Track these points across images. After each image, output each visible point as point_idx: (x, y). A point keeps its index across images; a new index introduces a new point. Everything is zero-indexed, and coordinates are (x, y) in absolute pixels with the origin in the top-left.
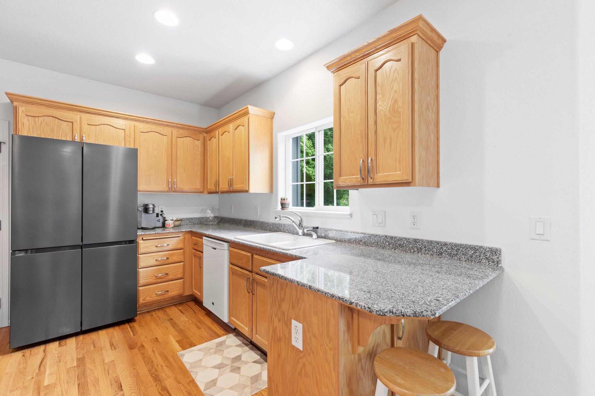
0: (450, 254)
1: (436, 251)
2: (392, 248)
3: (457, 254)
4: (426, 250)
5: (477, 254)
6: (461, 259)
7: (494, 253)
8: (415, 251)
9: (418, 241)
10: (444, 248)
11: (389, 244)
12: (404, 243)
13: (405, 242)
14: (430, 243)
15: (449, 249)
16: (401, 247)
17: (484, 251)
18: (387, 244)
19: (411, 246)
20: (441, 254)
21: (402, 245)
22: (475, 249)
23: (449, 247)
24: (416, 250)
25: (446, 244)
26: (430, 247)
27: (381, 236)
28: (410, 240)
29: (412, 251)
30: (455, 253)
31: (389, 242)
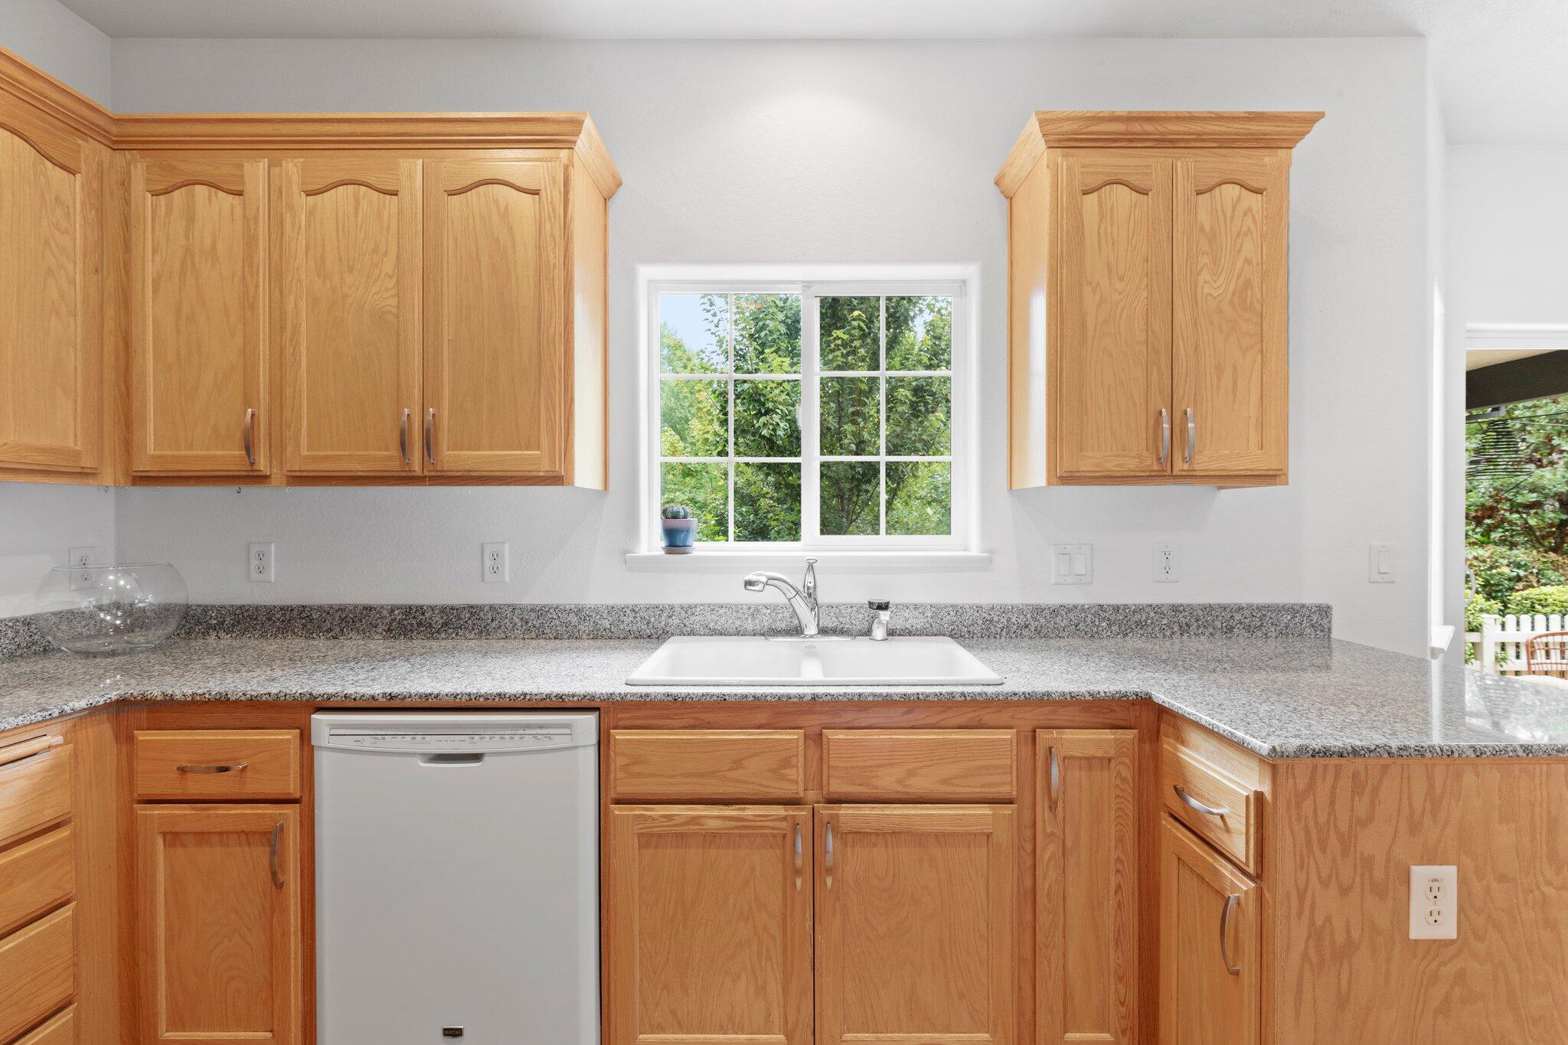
0: (1248, 628)
1: (1220, 626)
2: (1118, 634)
3: (1261, 625)
4: (1199, 627)
5: (1297, 621)
6: (1269, 634)
7: (1324, 613)
8: (1173, 633)
9: (1181, 609)
10: (1238, 617)
11: (1110, 626)
12: (1147, 619)
13: (1152, 614)
14: (1208, 610)
15: (1246, 618)
16: (1141, 628)
17: (1308, 613)
18: (1104, 624)
19: (1165, 621)
20: (1231, 629)
21: (1144, 623)
22: (1293, 610)
23: (1247, 613)
24: (1176, 628)
25: (1240, 609)
26: (1209, 619)
27: (1087, 606)
28: (1163, 609)
29: (1168, 633)
30: (1259, 624)
31: (1109, 620)
